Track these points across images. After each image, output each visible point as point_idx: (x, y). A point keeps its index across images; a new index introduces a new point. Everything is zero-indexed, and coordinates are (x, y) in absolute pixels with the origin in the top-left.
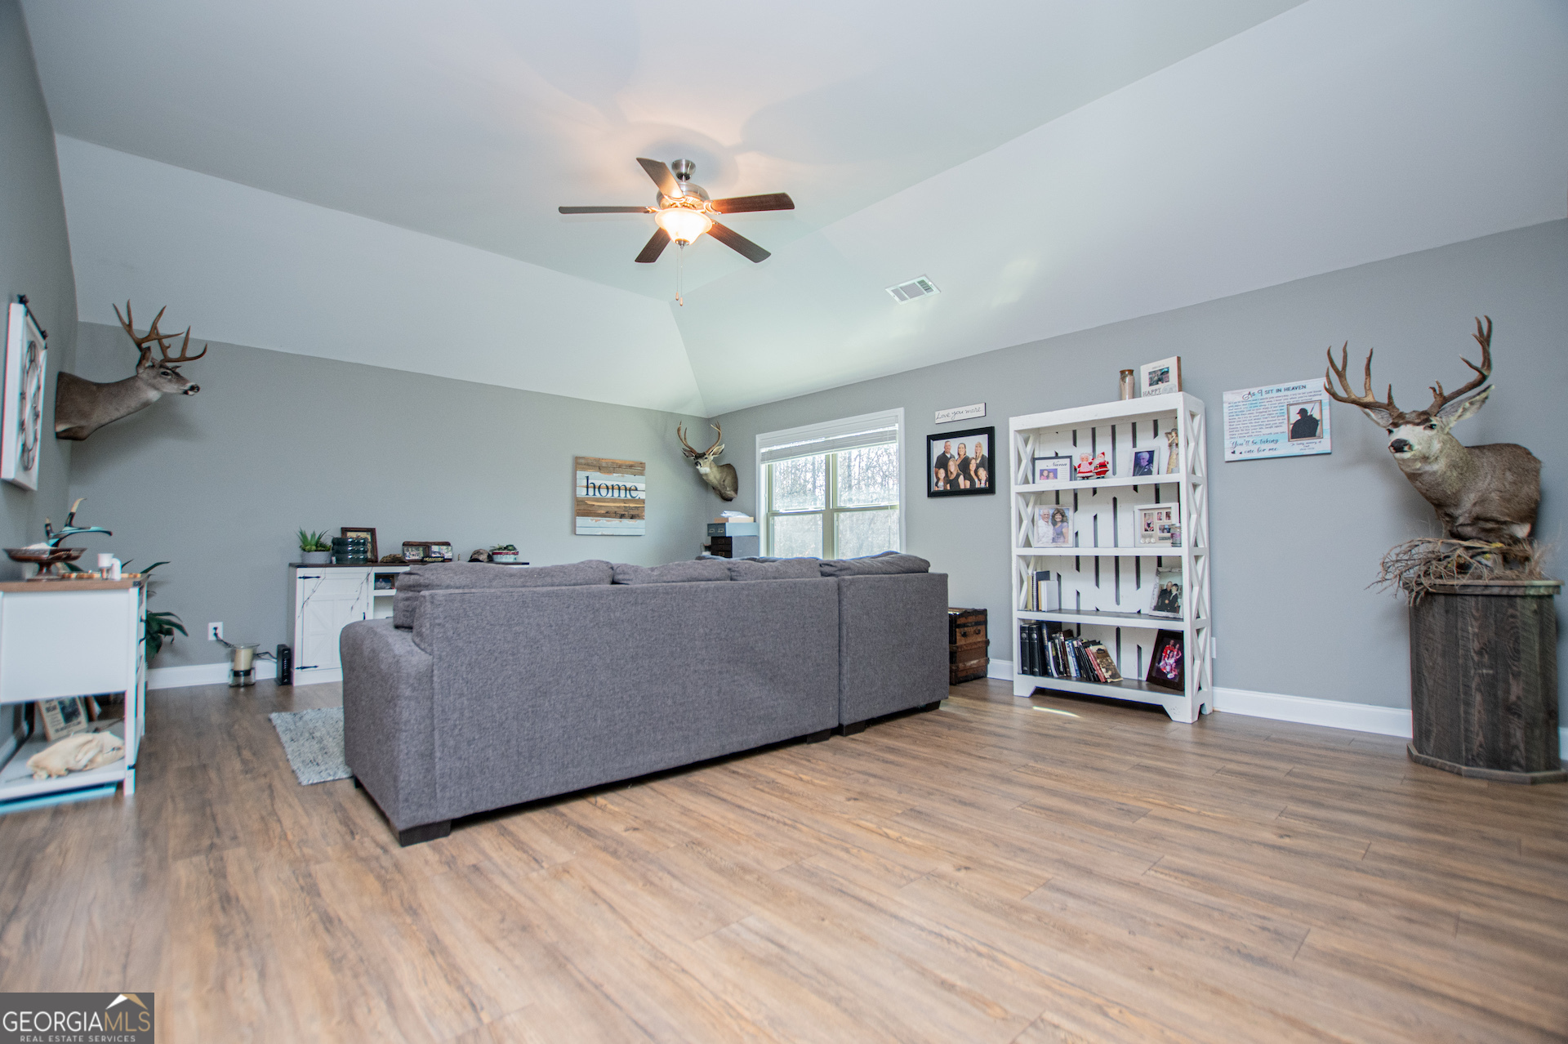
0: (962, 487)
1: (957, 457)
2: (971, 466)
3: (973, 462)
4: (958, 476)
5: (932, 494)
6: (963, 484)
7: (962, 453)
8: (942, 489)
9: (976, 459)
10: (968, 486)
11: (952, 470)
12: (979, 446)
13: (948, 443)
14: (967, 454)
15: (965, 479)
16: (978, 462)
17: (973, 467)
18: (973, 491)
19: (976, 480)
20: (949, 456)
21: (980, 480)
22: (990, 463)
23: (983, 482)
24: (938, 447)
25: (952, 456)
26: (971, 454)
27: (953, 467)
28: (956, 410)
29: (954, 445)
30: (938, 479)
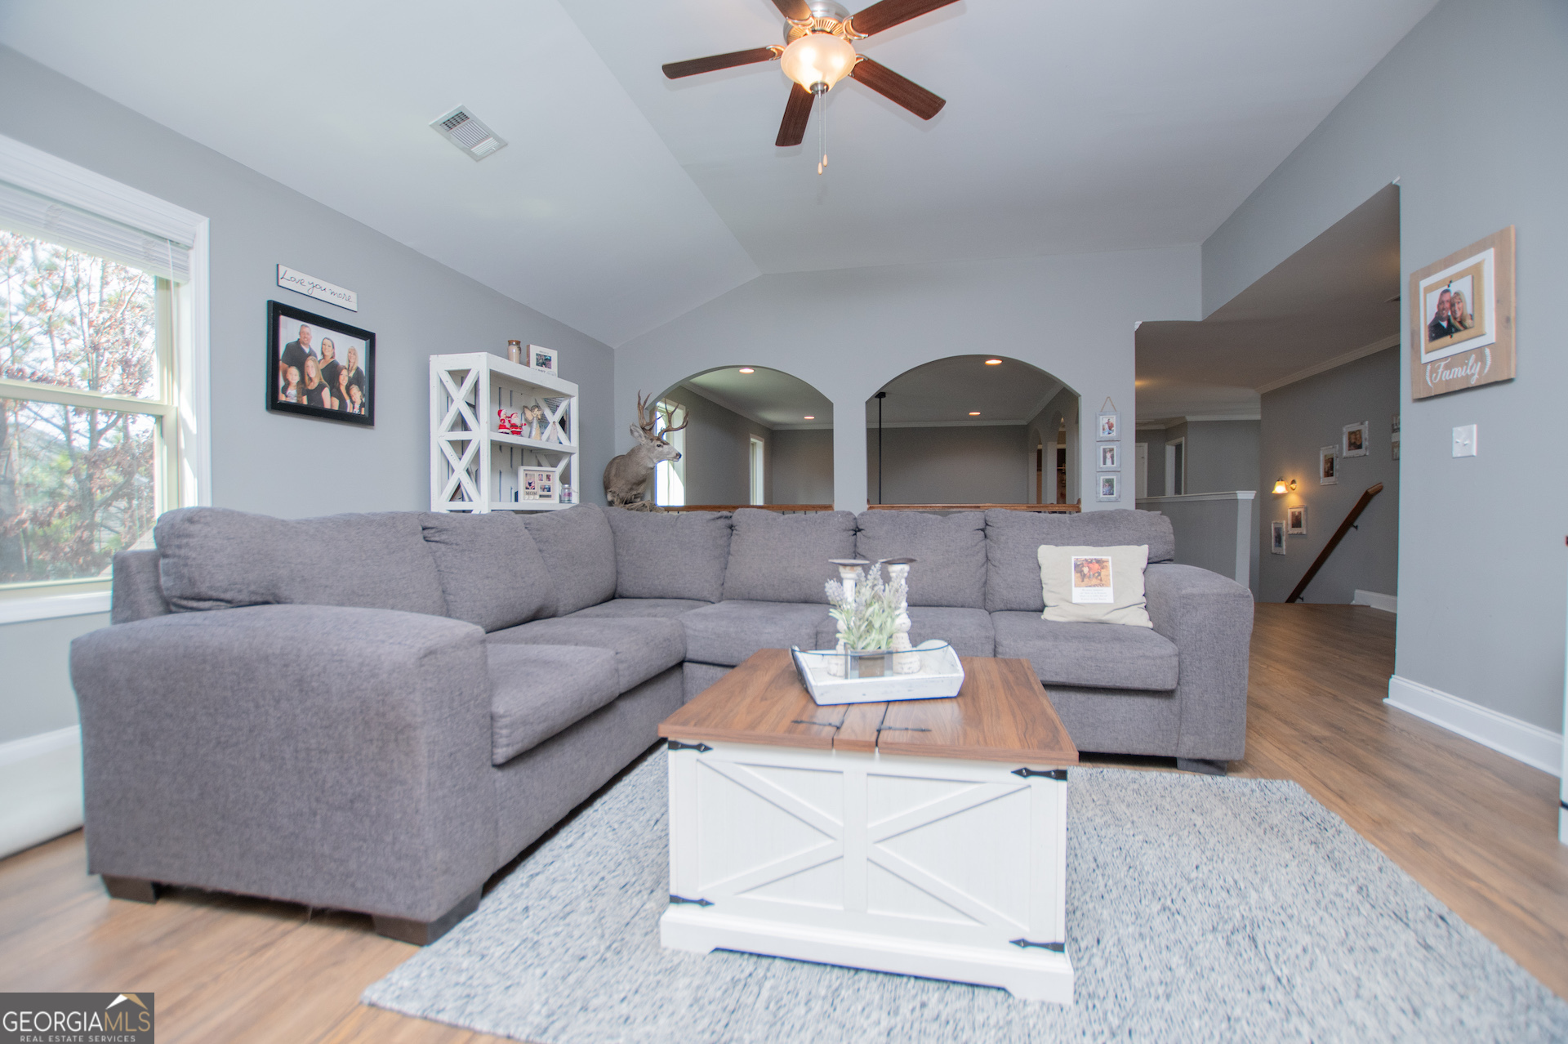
0: (327, 405)
1: (320, 357)
2: (341, 378)
3: (344, 372)
4: (321, 387)
5: (275, 405)
6: (329, 401)
7: (328, 354)
8: (294, 400)
9: (349, 370)
10: (336, 407)
11: (313, 375)
12: (352, 352)
13: (306, 330)
14: (337, 358)
15: (332, 395)
16: (351, 375)
17: (344, 379)
18: (340, 416)
19: (348, 401)
20: (307, 350)
21: (353, 403)
22: (367, 381)
23: (357, 406)
24: (290, 330)
25: (312, 353)
26: (342, 361)
27: (314, 370)
28: (316, 281)
29: (317, 337)
30: (288, 384)
